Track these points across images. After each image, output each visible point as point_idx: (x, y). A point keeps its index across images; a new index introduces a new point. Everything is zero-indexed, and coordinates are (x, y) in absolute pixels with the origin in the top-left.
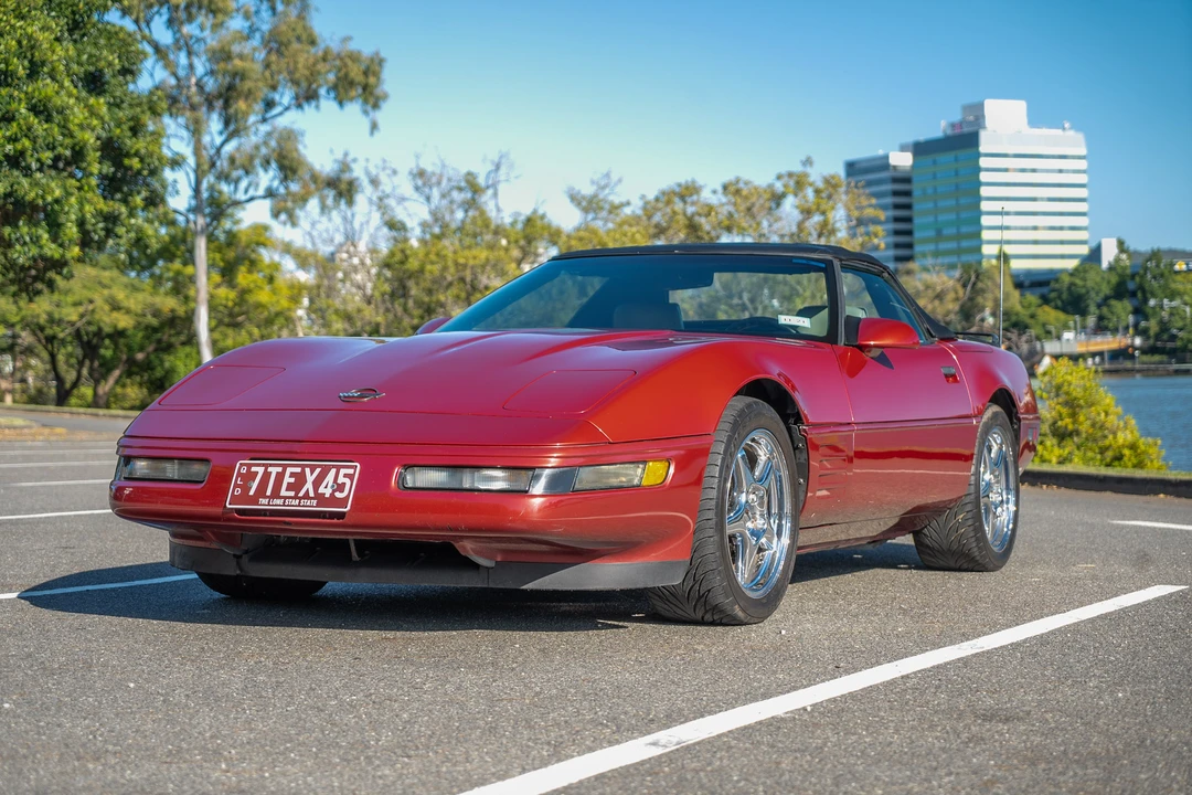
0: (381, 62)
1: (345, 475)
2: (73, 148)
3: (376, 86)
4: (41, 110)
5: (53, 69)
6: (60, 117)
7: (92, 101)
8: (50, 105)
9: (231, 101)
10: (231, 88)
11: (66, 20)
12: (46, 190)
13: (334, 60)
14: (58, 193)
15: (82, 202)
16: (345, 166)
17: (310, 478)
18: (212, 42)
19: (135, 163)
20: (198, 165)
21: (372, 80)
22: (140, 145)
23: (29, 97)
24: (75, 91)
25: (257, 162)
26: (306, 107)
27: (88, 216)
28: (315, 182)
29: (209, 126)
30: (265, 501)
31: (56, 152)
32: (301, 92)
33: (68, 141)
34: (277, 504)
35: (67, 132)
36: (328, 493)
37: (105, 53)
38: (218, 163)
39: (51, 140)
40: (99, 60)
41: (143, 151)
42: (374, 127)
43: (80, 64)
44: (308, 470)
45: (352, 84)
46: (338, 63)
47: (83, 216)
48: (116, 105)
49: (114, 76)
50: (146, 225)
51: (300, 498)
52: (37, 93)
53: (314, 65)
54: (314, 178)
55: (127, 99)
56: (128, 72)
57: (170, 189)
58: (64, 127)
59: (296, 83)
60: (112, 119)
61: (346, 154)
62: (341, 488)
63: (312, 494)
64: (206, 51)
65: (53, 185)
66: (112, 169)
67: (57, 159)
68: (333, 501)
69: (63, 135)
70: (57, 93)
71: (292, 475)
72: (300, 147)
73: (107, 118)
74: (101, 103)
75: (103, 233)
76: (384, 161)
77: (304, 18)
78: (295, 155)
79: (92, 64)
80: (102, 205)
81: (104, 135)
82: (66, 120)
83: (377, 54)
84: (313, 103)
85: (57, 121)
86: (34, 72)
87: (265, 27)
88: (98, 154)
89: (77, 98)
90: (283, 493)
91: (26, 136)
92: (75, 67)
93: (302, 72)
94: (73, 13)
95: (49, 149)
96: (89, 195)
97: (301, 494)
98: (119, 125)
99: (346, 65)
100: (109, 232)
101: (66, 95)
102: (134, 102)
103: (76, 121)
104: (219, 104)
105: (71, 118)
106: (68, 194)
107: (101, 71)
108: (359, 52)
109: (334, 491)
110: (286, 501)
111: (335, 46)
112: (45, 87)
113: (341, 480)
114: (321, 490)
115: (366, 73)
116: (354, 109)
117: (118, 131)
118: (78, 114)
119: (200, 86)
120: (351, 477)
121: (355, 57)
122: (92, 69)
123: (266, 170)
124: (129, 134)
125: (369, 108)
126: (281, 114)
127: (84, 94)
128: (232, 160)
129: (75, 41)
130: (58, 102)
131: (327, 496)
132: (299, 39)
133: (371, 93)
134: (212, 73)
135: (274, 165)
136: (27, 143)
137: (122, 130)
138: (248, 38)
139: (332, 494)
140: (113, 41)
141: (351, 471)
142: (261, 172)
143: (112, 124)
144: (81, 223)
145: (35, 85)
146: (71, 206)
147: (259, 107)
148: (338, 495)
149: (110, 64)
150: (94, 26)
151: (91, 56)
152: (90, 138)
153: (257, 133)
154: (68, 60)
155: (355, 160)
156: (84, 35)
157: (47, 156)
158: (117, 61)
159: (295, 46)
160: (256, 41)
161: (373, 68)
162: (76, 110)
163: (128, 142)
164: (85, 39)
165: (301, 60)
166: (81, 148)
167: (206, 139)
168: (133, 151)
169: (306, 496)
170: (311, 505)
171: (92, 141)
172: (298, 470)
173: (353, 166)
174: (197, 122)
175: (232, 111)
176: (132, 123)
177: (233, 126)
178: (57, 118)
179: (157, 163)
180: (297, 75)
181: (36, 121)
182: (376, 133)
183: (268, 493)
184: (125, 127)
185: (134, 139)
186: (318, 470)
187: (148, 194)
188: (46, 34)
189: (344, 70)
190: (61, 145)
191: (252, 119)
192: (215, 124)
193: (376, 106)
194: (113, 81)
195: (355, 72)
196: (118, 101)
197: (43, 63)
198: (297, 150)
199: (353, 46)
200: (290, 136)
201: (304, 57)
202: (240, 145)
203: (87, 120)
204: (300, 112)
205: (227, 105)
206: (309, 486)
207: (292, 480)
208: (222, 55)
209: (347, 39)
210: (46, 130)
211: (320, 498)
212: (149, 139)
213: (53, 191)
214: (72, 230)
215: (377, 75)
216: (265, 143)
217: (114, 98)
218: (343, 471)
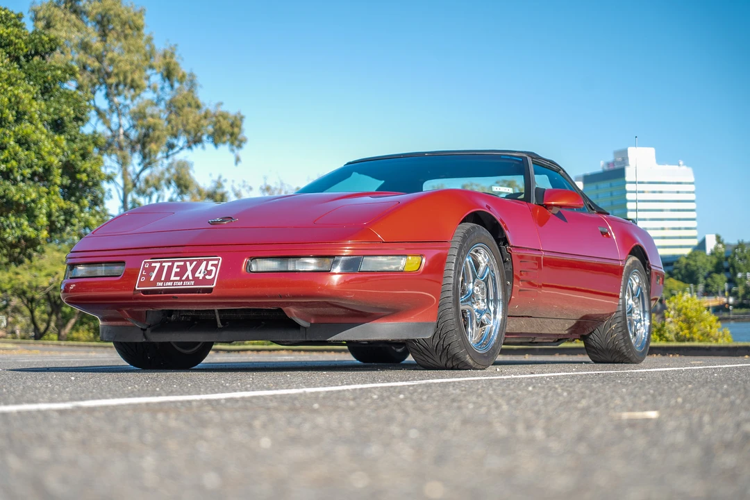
0: (242, 118)
1: (212, 265)
2: (44, 167)
3: (239, 134)
4: (23, 142)
5: (31, 117)
6: (35, 147)
7: (56, 137)
8: (29, 139)
9: (147, 144)
10: (146, 135)
11: (40, 87)
12: (27, 194)
13: (211, 117)
14: (34, 196)
15: (50, 202)
16: (219, 184)
17: (190, 268)
18: (133, 107)
19: (84, 177)
20: (125, 185)
21: (236, 130)
22: (87, 165)
23: (16, 134)
24: (45, 130)
25: (163, 182)
26: (194, 147)
27: (54, 210)
28: (200, 194)
29: (131, 160)
30: (161, 284)
31: (33, 169)
32: (191, 139)
33: (41, 162)
34: (169, 285)
35: (40, 156)
36: (201, 276)
37: (65, 107)
38: (138, 185)
39: (30, 161)
40: (61, 111)
41: (89, 169)
42: (238, 160)
43: (48, 114)
44: (188, 263)
45: (223, 133)
46: (214, 119)
47: (51, 210)
48: (72, 140)
49: (70, 122)
50: (91, 218)
51: (183, 281)
52: (21, 132)
53: (199, 121)
54: (200, 192)
55: (79, 137)
56: (80, 119)
57: (106, 195)
58: (38, 153)
59: (188, 132)
60: (69, 149)
61: (220, 177)
62: (210, 273)
63: (191, 278)
64: (130, 113)
65: (31, 190)
66: (69, 181)
67: (34, 174)
68: (204, 281)
69: (37, 158)
70: (34, 132)
71: (178, 267)
72: (191, 172)
73: (66, 149)
74: (62, 139)
75: (63, 223)
76: (244, 182)
77: (192, 92)
78: (187, 177)
79: (56, 114)
80: (63, 204)
81: (64, 159)
82: (40, 149)
83: (239, 113)
84: (200, 146)
85: (33, 149)
86: (18, 119)
87: (168, 98)
88: (60, 171)
89: (47, 136)
90: (173, 278)
91: (14, 159)
92: (45, 116)
93: (191, 126)
94: (45, 82)
95: (28, 167)
96: (54, 197)
97: (184, 278)
98: (73, 153)
99: (219, 121)
100: (67, 222)
101: (40, 134)
102: (83, 138)
103: (46, 150)
104: (139, 147)
105: (43, 147)
106: (41, 197)
107: (61, 119)
108: (228, 113)
109: (205, 275)
110: (175, 283)
111: (212, 109)
112: (26, 128)
113: (209, 268)
114: (197, 275)
115: (232, 125)
116: (224, 149)
117: (73, 157)
118: (47, 146)
119: (126, 135)
120: (216, 266)
121: (224, 116)
122: (56, 117)
123: (168, 188)
124: (80, 158)
125: (235, 148)
126: (178, 152)
127: (51, 133)
128: (147, 181)
129: (46, 100)
130: (34, 137)
131: (201, 278)
132: (190, 105)
133: (236, 139)
134: (134, 126)
135: (173, 184)
136: (14, 163)
137: (76, 156)
138: (157, 104)
139: (204, 277)
140: (70, 100)
141: (216, 262)
142: (165, 189)
143: (69, 152)
144: (49, 215)
145: (20, 127)
146: (42, 204)
147: (164, 148)
148: (207, 277)
149: (68, 114)
150: (58, 90)
151: (55, 109)
152: (55, 161)
153: (162, 164)
154: (41, 111)
155: (225, 181)
156: (52, 96)
157: (27, 172)
158: (72, 112)
159: (187, 109)
160: (162, 106)
161: (236, 123)
162: (46, 143)
163: (79, 163)
164: (52, 98)
165: (191, 117)
166: (49, 167)
167: (130, 169)
168: (82, 169)
169: (187, 279)
170: (190, 285)
171: (56, 162)
172: (182, 263)
173: (224, 184)
174: (124, 158)
175: (147, 150)
176: (82, 152)
177: (147, 160)
178: (34, 147)
179: (98, 178)
180: (188, 128)
181: (20, 149)
182: (239, 164)
183: (163, 279)
184: (78, 154)
185: (83, 162)
186: (195, 263)
187: (92, 198)
188: (27, 95)
189: (218, 124)
190: (36, 165)
191: (160, 155)
192: (136, 159)
193: (239, 146)
194: (70, 125)
195: (225, 125)
196: (73, 137)
197: (25, 113)
198: (188, 174)
199: (223, 109)
200: (184, 166)
201: (192, 116)
202: (152, 172)
203: (53, 149)
204: (190, 151)
205: (144, 146)
206: (189, 273)
207: (178, 270)
208: (139, 116)
209: (220, 104)
210: (26, 155)
211: (196, 280)
212: (93, 162)
213: (31, 194)
214: (43, 220)
215: (239, 127)
216: (168, 170)
217: (71, 136)
218: (211, 263)
